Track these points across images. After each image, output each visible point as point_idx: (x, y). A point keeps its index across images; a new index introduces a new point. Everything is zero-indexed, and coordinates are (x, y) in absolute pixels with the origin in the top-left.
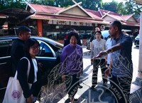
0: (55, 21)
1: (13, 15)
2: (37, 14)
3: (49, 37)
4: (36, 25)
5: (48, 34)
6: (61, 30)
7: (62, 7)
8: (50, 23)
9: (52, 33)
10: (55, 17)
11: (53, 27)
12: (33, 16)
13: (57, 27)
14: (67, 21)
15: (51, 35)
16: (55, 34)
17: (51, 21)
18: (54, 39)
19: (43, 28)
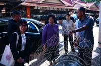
0: (39, 7)
1: (9, 2)
2: (26, 2)
3: (35, 18)
4: (26, 10)
5: (34, 16)
6: (43, 13)
8: (36, 8)
9: (37, 16)
10: (39, 4)
11: (37, 12)
12: (24, 4)
13: (41, 11)
14: (48, 7)
15: (36, 17)
16: (39, 16)
17: (36, 7)
18: (39, 20)
19: (31, 12)
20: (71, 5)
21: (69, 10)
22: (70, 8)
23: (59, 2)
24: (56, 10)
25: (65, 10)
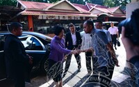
0: (45, 16)
1: (5, 11)
2: (27, 10)
3: (40, 31)
4: (27, 21)
5: (39, 28)
6: (50, 24)
7: (51, 2)
8: (40, 18)
9: (42, 28)
10: (44, 12)
11: (43, 22)
12: (24, 13)
13: (47, 22)
14: (56, 16)
16: (46, 28)
17: (41, 16)
18: (44, 34)
19: (34, 23)
20: (86, 12)
21: (84, 19)
22: (86, 15)
23: (70, 9)
24: (67, 19)
25: (79, 19)
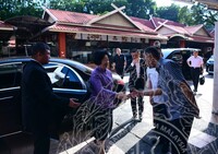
0: (85, 35)
1: (24, 25)
2: (59, 25)
3: (75, 59)
4: (57, 41)
5: (75, 54)
6: (93, 48)
7: (95, 13)
8: (77, 37)
9: (80, 53)
10: (85, 28)
11: (81, 44)
12: (53, 28)
13: (88, 44)
14: (103, 35)
15: (78, 56)
16: (85, 54)
17: (79, 34)
18: (83, 63)
19: (67, 45)
20: (151, 30)
21: (147, 42)
22: (151, 36)
23: (126, 25)
24: (120, 40)
25: (139, 41)
